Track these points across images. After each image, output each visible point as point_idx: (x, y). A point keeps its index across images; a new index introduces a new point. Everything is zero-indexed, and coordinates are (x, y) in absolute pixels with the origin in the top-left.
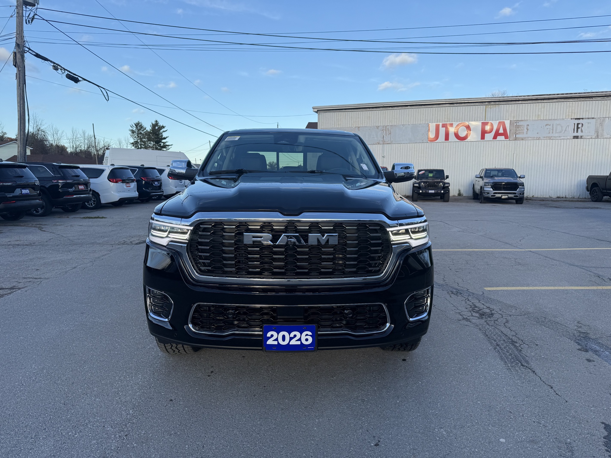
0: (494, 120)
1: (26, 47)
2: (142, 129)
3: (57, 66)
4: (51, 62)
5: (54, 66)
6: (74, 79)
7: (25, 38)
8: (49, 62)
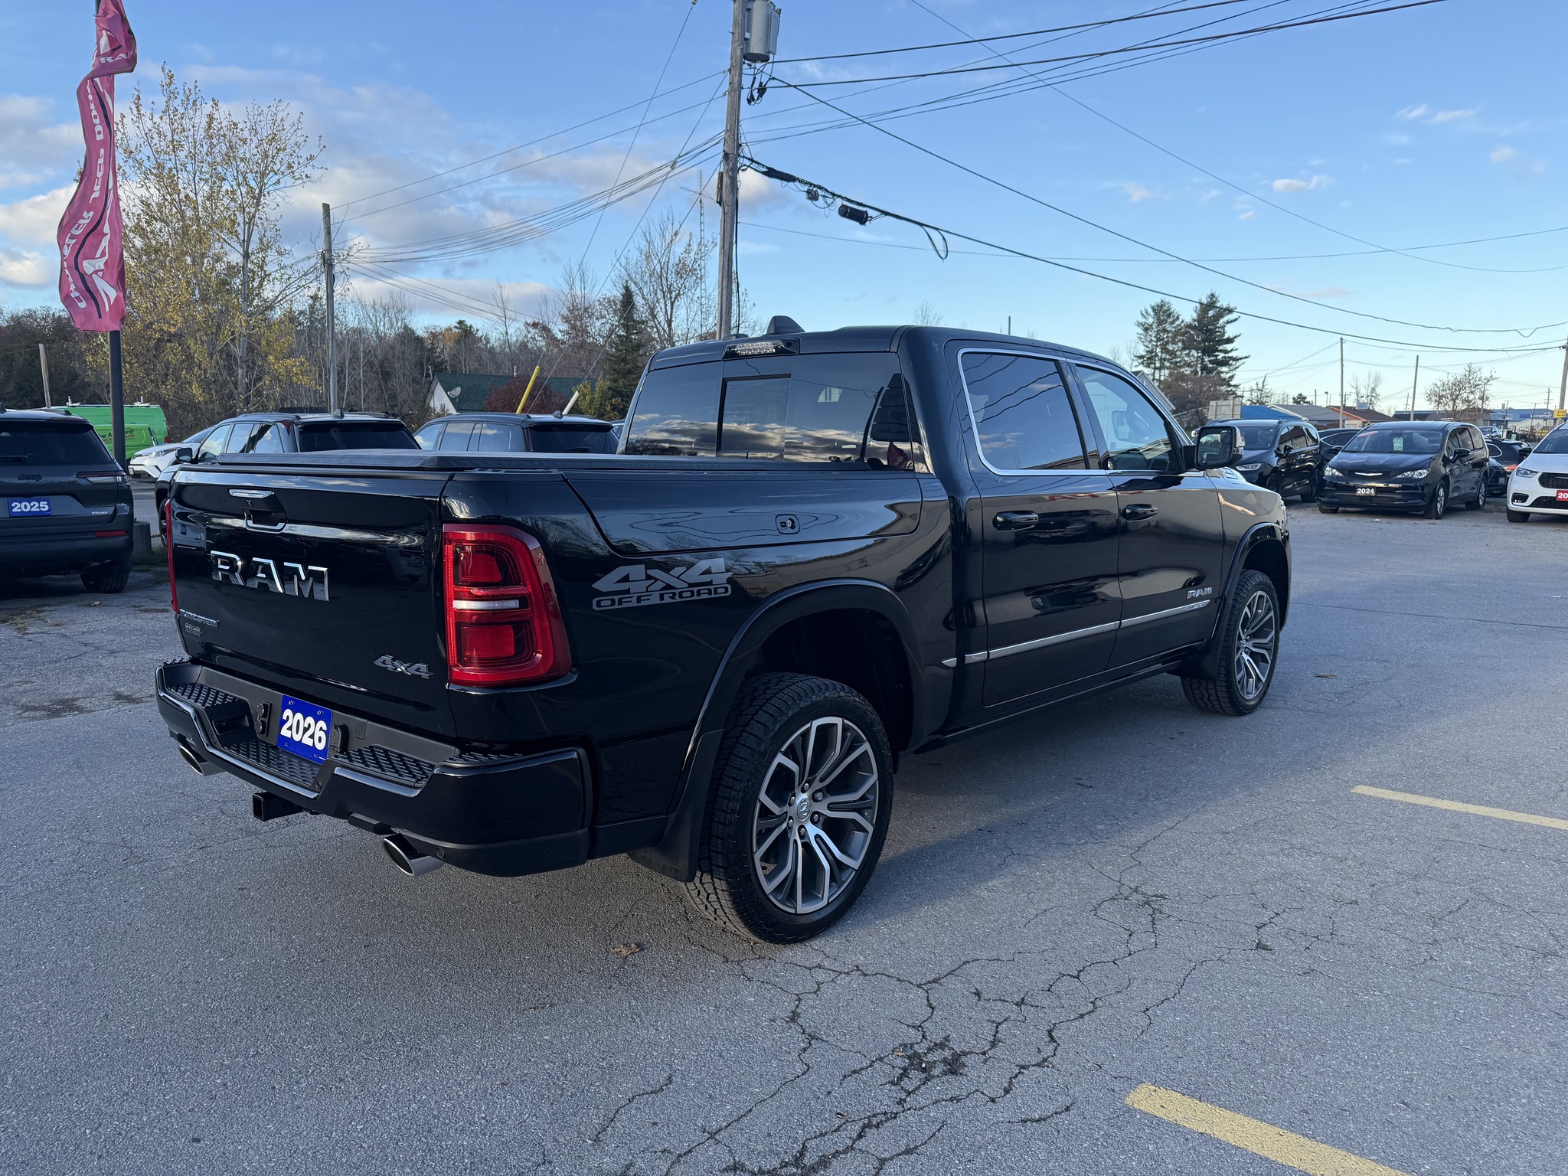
1: (744, 157)
2: (1171, 320)
3: (815, 189)
4: (801, 181)
5: (808, 192)
6: (857, 215)
7: (743, 138)
8: (797, 183)
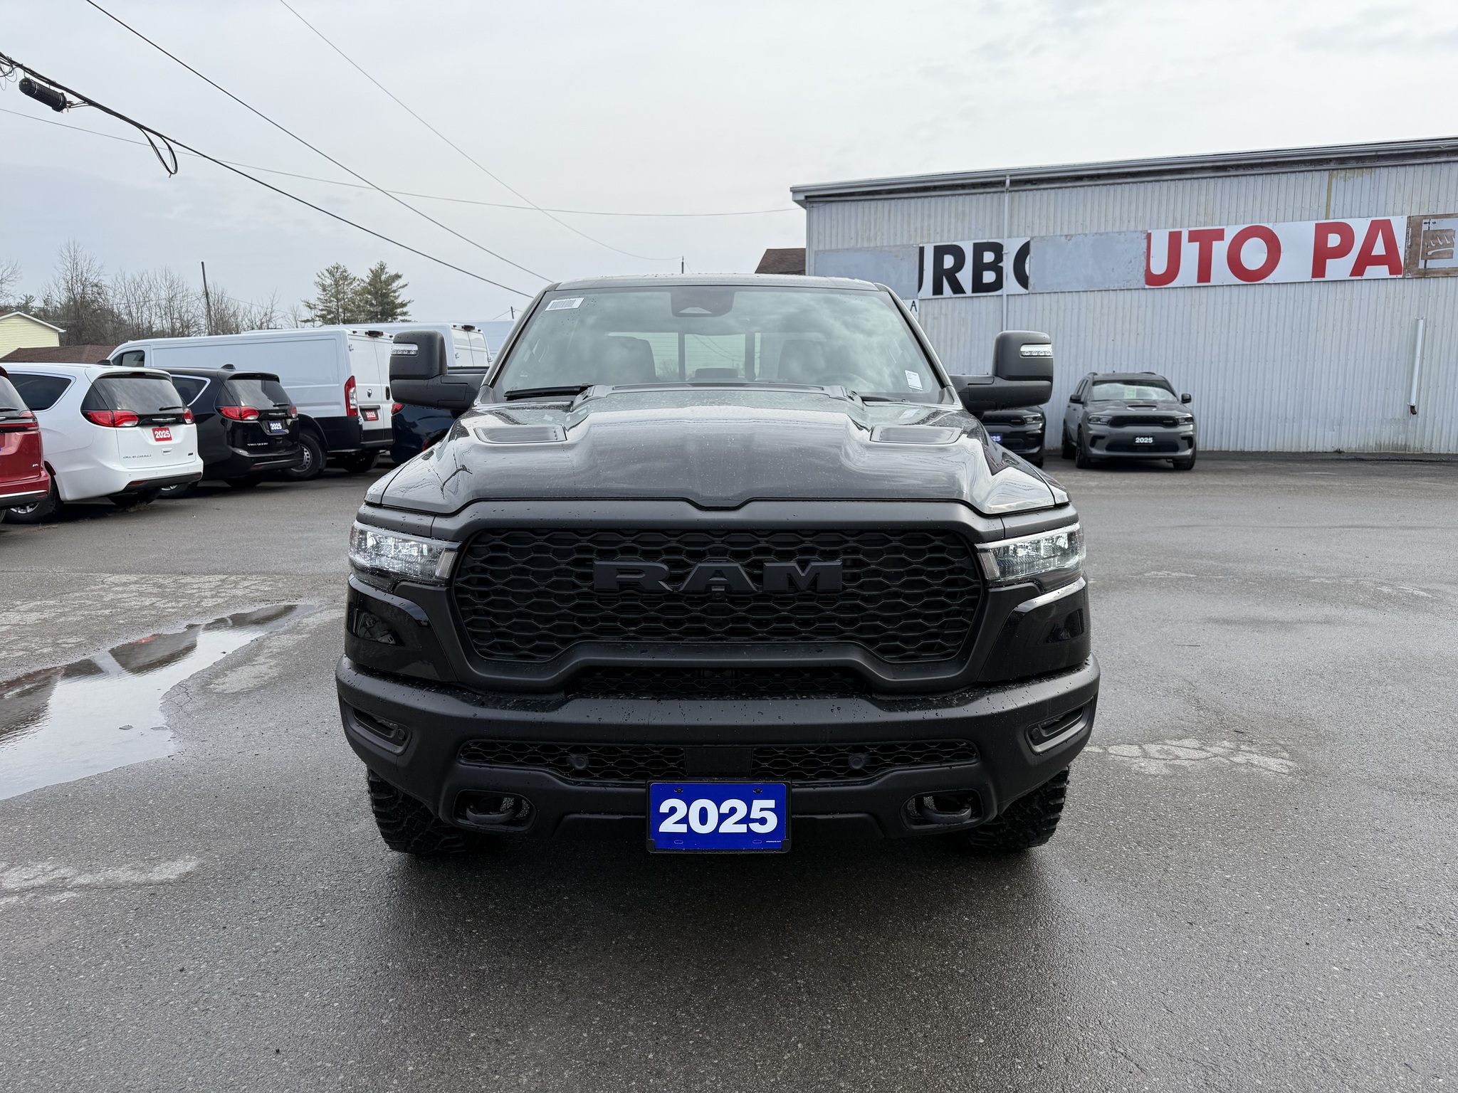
0: (1357, 215)
2: (348, 282)
6: (47, 95)
